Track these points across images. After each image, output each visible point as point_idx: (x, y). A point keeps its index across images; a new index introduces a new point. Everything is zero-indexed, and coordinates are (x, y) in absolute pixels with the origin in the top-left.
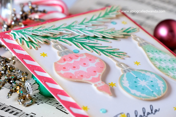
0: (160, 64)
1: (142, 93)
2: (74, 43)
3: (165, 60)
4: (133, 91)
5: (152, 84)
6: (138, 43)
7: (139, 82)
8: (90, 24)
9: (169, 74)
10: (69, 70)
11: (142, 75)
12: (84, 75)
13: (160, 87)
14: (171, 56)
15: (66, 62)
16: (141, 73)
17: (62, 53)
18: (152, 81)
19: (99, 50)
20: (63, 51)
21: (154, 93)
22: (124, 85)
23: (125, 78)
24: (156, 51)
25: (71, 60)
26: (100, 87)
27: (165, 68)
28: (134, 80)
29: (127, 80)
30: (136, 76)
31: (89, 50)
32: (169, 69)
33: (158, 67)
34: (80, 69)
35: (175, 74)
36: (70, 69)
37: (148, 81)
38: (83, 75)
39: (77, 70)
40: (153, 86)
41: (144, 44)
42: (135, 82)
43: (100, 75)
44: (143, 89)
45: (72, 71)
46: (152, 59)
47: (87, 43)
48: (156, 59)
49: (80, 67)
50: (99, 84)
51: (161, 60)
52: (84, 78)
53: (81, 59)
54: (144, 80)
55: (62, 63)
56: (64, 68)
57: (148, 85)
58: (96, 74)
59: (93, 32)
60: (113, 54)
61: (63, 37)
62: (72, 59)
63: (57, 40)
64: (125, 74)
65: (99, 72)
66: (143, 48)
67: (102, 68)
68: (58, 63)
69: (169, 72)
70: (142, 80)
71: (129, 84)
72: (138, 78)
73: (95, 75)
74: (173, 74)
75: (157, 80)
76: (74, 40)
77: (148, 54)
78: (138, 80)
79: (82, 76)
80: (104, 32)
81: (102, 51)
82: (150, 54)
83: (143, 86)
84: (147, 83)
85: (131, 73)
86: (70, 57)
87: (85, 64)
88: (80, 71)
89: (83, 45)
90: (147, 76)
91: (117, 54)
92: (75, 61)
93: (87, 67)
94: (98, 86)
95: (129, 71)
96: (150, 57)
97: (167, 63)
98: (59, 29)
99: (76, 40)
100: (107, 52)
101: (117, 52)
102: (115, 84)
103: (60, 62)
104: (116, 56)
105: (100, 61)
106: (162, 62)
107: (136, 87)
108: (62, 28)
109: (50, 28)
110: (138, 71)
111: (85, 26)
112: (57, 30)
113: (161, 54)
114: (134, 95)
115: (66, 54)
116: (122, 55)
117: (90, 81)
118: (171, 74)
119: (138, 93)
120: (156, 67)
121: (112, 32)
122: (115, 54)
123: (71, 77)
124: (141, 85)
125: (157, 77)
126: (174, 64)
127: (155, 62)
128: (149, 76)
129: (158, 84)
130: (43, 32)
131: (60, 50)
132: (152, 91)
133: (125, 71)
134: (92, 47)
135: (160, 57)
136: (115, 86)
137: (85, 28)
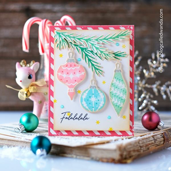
0: (114, 90)
1: (87, 106)
2: (82, 53)
3: (119, 88)
4: (84, 103)
8: (101, 42)
10: (64, 74)
11: (97, 94)
12: (68, 81)
13: (99, 106)
14: (125, 87)
15: (67, 68)
16: (98, 92)
17: (69, 59)
18: (99, 100)
20: (71, 58)
21: (93, 109)
22: (83, 96)
23: (87, 92)
24: (120, 80)
26: (70, 93)
27: (114, 94)
28: (91, 95)
29: (87, 94)
30: (93, 93)
31: (86, 62)
32: (115, 96)
34: (69, 76)
37: (97, 99)
39: (68, 76)
40: (96, 103)
41: (118, 71)
42: (90, 97)
43: (76, 84)
44: (90, 103)
45: (65, 76)
46: (112, 84)
47: (89, 56)
48: (114, 86)
49: (70, 74)
51: (117, 87)
52: (67, 83)
53: (76, 68)
54: (95, 98)
55: (64, 67)
56: (63, 72)
57: (94, 102)
59: (98, 50)
61: (80, 46)
63: (76, 47)
64: (90, 89)
65: (77, 82)
68: (62, 67)
69: (114, 98)
71: (86, 96)
72: (93, 95)
73: (74, 83)
74: (115, 100)
75: (102, 101)
76: (84, 51)
77: (113, 80)
80: (104, 52)
81: (93, 65)
82: (115, 80)
83: (91, 101)
84: (95, 100)
85: (93, 89)
86: (71, 65)
87: (75, 73)
88: (69, 77)
89: (86, 56)
91: (99, 71)
92: (71, 69)
93: (74, 76)
94: (69, 91)
95: (93, 88)
96: (113, 82)
97: (118, 91)
98: (81, 40)
99: (85, 51)
100: (95, 67)
101: (99, 70)
102: (81, 92)
103: (64, 66)
104: (96, 73)
105: (84, 74)
106: (116, 89)
107: (88, 100)
108: (84, 39)
109: (77, 36)
110: (98, 90)
111: (97, 42)
112: (80, 40)
113: (121, 82)
114: (83, 105)
115: (71, 61)
116: (100, 73)
117: (68, 86)
118: (113, 100)
119: (85, 105)
120: (110, 91)
121: (107, 55)
122: (97, 71)
123: (61, 80)
124: (91, 100)
125: (104, 98)
126: (122, 93)
127: (112, 87)
128: (100, 96)
129: (100, 103)
130: (71, 39)
131: (70, 57)
132: (93, 106)
133: (91, 87)
134: (89, 60)
135: (118, 85)
136: (80, 93)
137: (96, 45)
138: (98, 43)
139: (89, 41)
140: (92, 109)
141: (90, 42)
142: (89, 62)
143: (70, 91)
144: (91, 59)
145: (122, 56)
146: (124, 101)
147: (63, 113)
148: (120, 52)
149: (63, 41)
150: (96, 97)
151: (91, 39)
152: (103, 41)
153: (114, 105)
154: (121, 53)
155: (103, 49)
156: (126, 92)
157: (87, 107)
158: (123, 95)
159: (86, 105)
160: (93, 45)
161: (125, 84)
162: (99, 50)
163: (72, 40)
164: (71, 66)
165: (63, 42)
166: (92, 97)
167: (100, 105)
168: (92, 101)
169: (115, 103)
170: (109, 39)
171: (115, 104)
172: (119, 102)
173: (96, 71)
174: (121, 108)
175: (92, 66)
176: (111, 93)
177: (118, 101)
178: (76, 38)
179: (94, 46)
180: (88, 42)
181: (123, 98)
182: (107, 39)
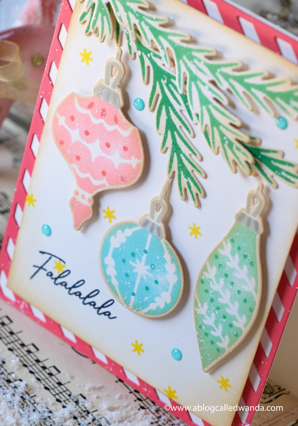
0: (214, 280)
1: (117, 278)
2: (154, 88)
3: (232, 283)
4: (110, 261)
5: (152, 285)
6: (243, 209)
7: (137, 260)
8: (225, 85)
9: (199, 305)
10: (75, 130)
11: (158, 258)
12: (83, 160)
13: (154, 302)
14: (256, 291)
15: (88, 112)
16: (163, 254)
17: (104, 88)
18: (157, 282)
19: (175, 143)
20: (110, 87)
21: (133, 298)
22: (113, 238)
23: (129, 232)
24: (245, 256)
25: (100, 116)
26: (77, 202)
27: (211, 292)
28: (137, 250)
29: (127, 238)
30: (147, 249)
31: (158, 127)
32: (212, 300)
33: (203, 277)
34: (89, 146)
35: (210, 316)
36: (78, 130)
37: (151, 276)
38: (81, 159)
39: (84, 142)
40: (147, 288)
41: (248, 224)
42: (133, 255)
43: (104, 185)
44: (127, 275)
45: (75, 135)
46: (217, 257)
47: (174, 110)
48: (220, 265)
49: (94, 142)
50: (83, 197)
51: (226, 276)
52: (77, 165)
53: (116, 131)
54: (149, 267)
55: (81, 105)
56: (72, 118)
57: (142, 279)
58: (100, 179)
60: (183, 176)
61: (153, 58)
62: (102, 115)
63: (139, 53)
64: (139, 228)
65: (108, 181)
66: (235, 225)
67: (123, 180)
68: (76, 100)
69: (206, 305)
70: (146, 264)
71: (122, 246)
72: (145, 255)
73: (96, 178)
74: (207, 313)
75: (167, 290)
76: (164, 82)
77: (224, 243)
78: (142, 255)
79: (78, 158)
80: (221, 128)
81: (176, 149)
82: (228, 247)
83: (134, 271)
84: (146, 275)
85: (150, 237)
86: (104, 110)
87: (108, 145)
88: (87, 148)
89: (164, 107)
90: (164, 267)
91: (188, 183)
92: (102, 124)
93: (104, 155)
94: (76, 197)
95: (152, 231)
96: (221, 252)
97: (228, 291)
98: (161, 38)
99: (167, 85)
100: (180, 161)
101: (192, 179)
102: (115, 218)
103: (81, 100)
104: (180, 184)
105: (138, 166)
106: (222, 281)
107: (124, 261)
108: (170, 42)
109: (152, 19)
110: (164, 246)
111: (212, 78)
112: (156, 37)
113: (245, 267)
114: (104, 267)
115: (108, 98)
116: (191, 192)
117: (78, 177)
118: (203, 311)
119: (112, 271)
120: (201, 274)
121: (231, 145)
122: (184, 181)
123: (62, 143)
124: (134, 268)
125: (174, 286)
126: (237, 305)
127: (211, 266)
128: (165, 271)
129: (159, 295)
130: (128, 18)
131: (108, 82)
132: (135, 291)
133: (145, 223)
134: (170, 126)
135: (234, 269)
136: (110, 221)
137: (204, 84)
138: (213, 82)
139: (185, 58)
140: (130, 299)
141: (190, 64)
142: (166, 133)
143: (79, 199)
144: (178, 127)
145: (283, 173)
146: (237, 335)
147: (43, 253)
148: (283, 155)
149: (102, 11)
150: (153, 267)
151: (194, 54)
152: (230, 84)
153: (200, 327)
154: (284, 163)
155: (224, 114)
156: (251, 310)
157: (115, 282)
158: (240, 312)
159: (115, 273)
160: (194, 78)
161: (257, 280)
162: (209, 111)
163: (130, 23)
164: (103, 113)
165: (100, 15)
166: (141, 260)
167: (157, 299)
168: (137, 274)
169: (205, 322)
170: (253, 90)
171: (203, 327)
172: (218, 327)
173: (179, 176)
174: (218, 350)
175: (173, 152)
176: (202, 282)
177: (216, 323)
178: (147, 24)
179: (197, 86)
180: (181, 62)
181: (234, 323)
182: (248, 86)
